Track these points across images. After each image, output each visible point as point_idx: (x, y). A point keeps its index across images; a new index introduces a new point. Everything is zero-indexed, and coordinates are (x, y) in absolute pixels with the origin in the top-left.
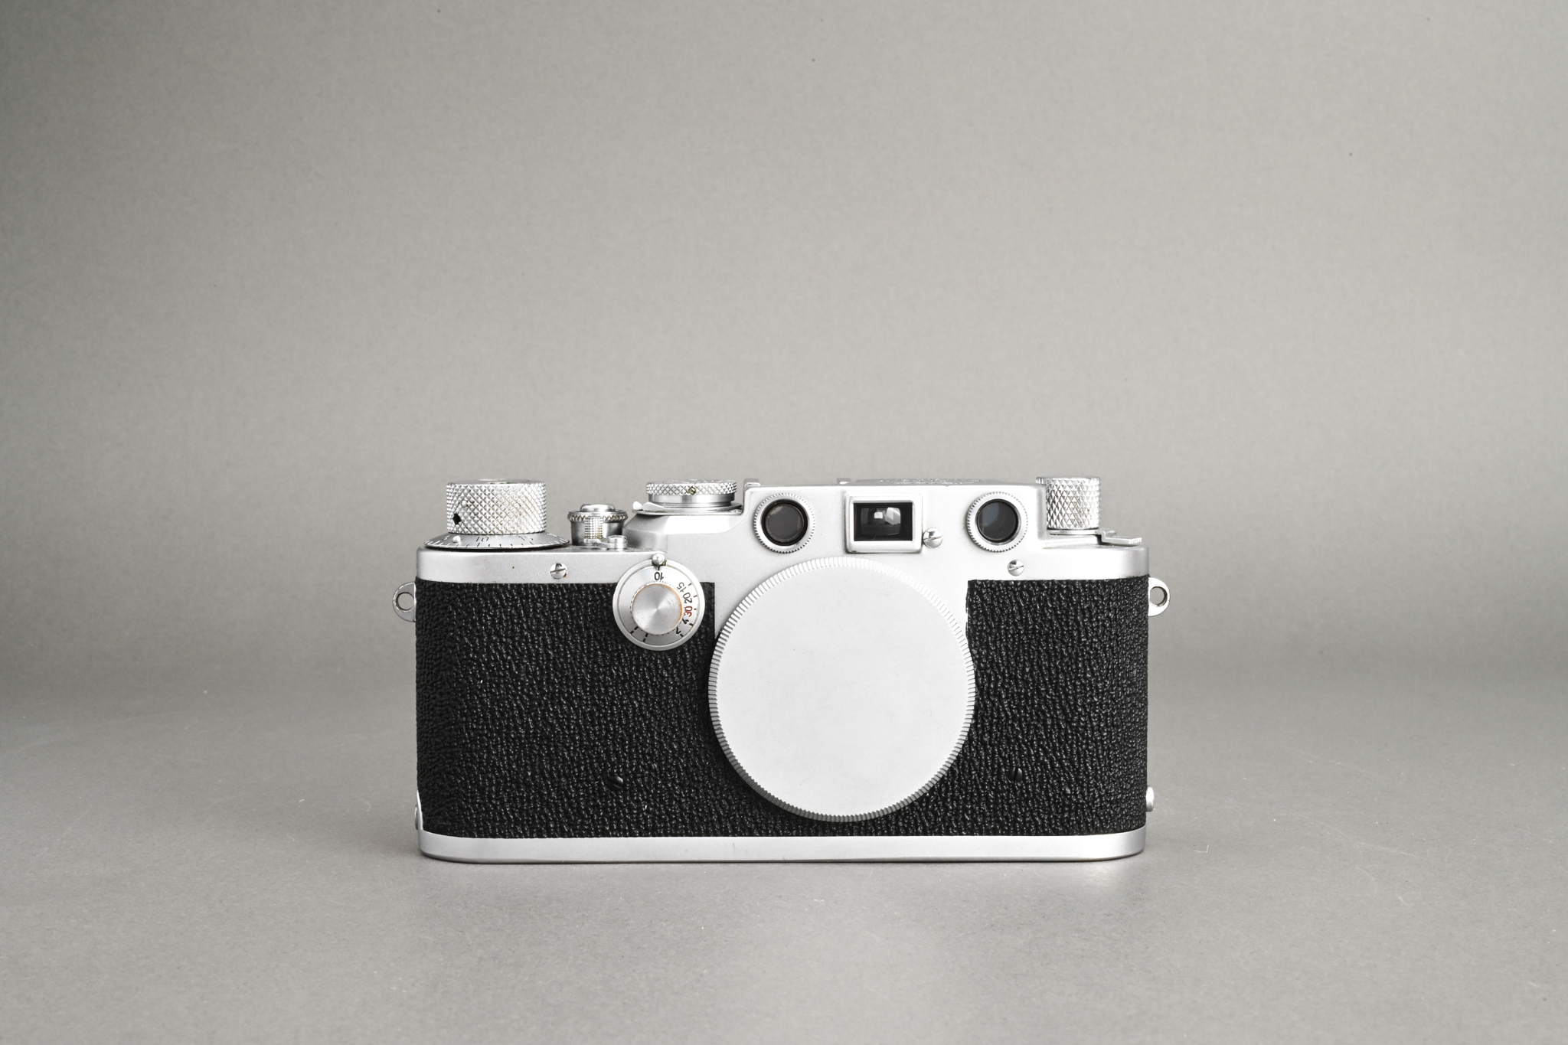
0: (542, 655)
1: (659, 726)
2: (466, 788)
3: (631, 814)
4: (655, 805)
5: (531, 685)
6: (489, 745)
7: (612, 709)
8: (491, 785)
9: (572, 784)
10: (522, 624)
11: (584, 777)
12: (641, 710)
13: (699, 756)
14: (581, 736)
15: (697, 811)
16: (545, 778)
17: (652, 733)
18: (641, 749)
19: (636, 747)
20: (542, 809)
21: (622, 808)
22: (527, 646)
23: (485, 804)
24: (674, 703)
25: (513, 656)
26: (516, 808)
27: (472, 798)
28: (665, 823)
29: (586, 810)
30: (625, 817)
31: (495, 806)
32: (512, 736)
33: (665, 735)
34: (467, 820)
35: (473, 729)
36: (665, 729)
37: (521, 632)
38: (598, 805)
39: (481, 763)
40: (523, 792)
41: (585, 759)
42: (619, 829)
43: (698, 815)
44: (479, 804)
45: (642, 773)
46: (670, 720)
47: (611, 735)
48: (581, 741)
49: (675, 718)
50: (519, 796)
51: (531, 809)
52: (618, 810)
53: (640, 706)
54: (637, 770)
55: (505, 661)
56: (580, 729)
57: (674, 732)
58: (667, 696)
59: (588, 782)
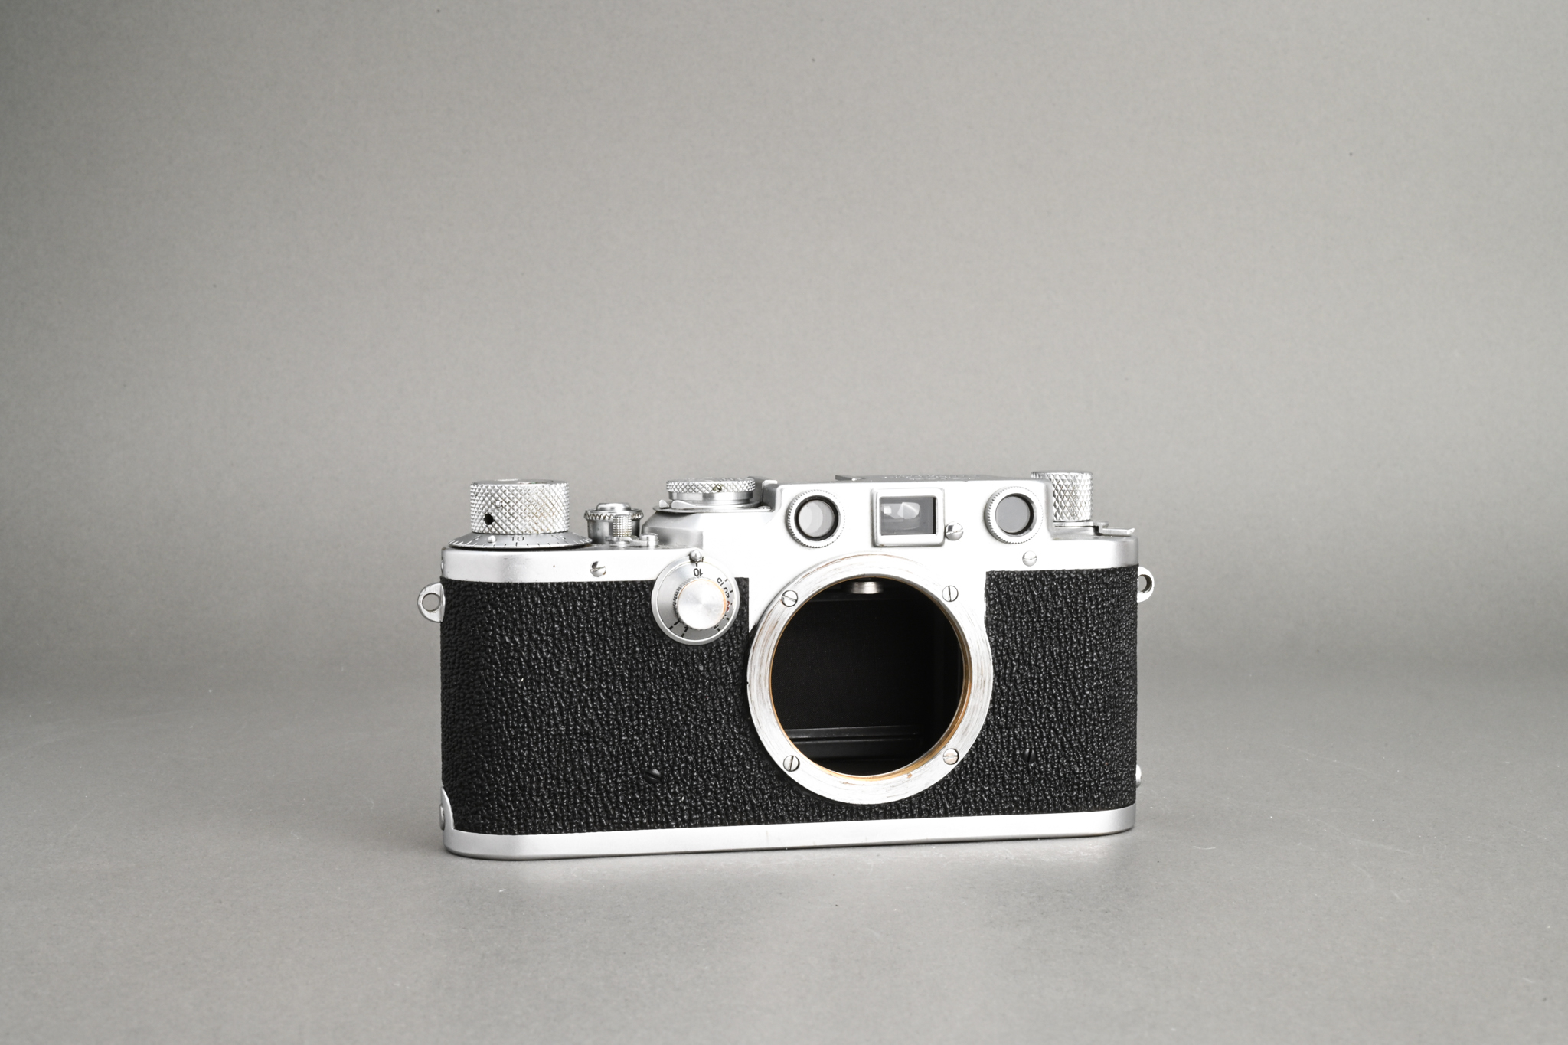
0: (582, 652)
1: (696, 719)
2: (506, 786)
3: (668, 806)
4: (692, 797)
5: (572, 682)
6: (529, 742)
7: (649, 703)
8: (532, 782)
9: (611, 779)
10: (562, 622)
11: (622, 771)
12: (678, 704)
13: (733, 748)
14: (620, 731)
15: (732, 800)
16: (585, 775)
17: (689, 726)
18: (678, 742)
19: (673, 740)
20: (582, 804)
21: (660, 800)
22: (567, 644)
23: (525, 801)
24: (710, 696)
25: (554, 654)
26: (557, 804)
27: (512, 795)
28: (701, 813)
29: (625, 803)
30: (662, 809)
31: (535, 803)
32: (552, 733)
33: (701, 728)
34: (507, 818)
35: (513, 727)
36: (701, 722)
37: (562, 630)
38: (636, 799)
39: (521, 761)
40: (563, 788)
41: (624, 753)
42: (656, 821)
43: (732, 805)
44: (520, 801)
45: (679, 765)
46: (706, 713)
47: (649, 729)
48: (621, 736)
49: (711, 711)
50: (559, 793)
51: (571, 804)
52: (656, 802)
53: (677, 699)
54: (674, 763)
55: (545, 659)
56: (619, 724)
57: (709, 725)
58: (703, 689)
59: (626, 776)
